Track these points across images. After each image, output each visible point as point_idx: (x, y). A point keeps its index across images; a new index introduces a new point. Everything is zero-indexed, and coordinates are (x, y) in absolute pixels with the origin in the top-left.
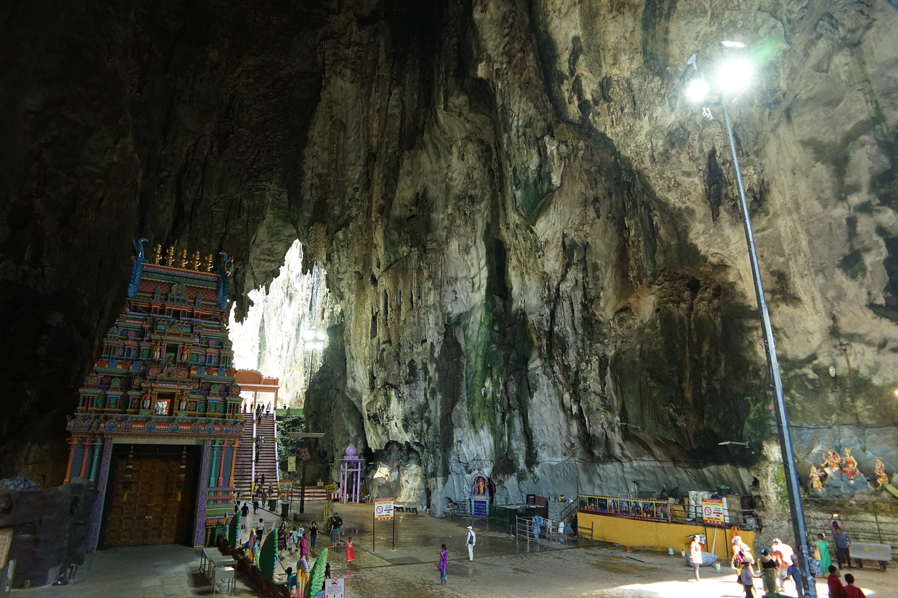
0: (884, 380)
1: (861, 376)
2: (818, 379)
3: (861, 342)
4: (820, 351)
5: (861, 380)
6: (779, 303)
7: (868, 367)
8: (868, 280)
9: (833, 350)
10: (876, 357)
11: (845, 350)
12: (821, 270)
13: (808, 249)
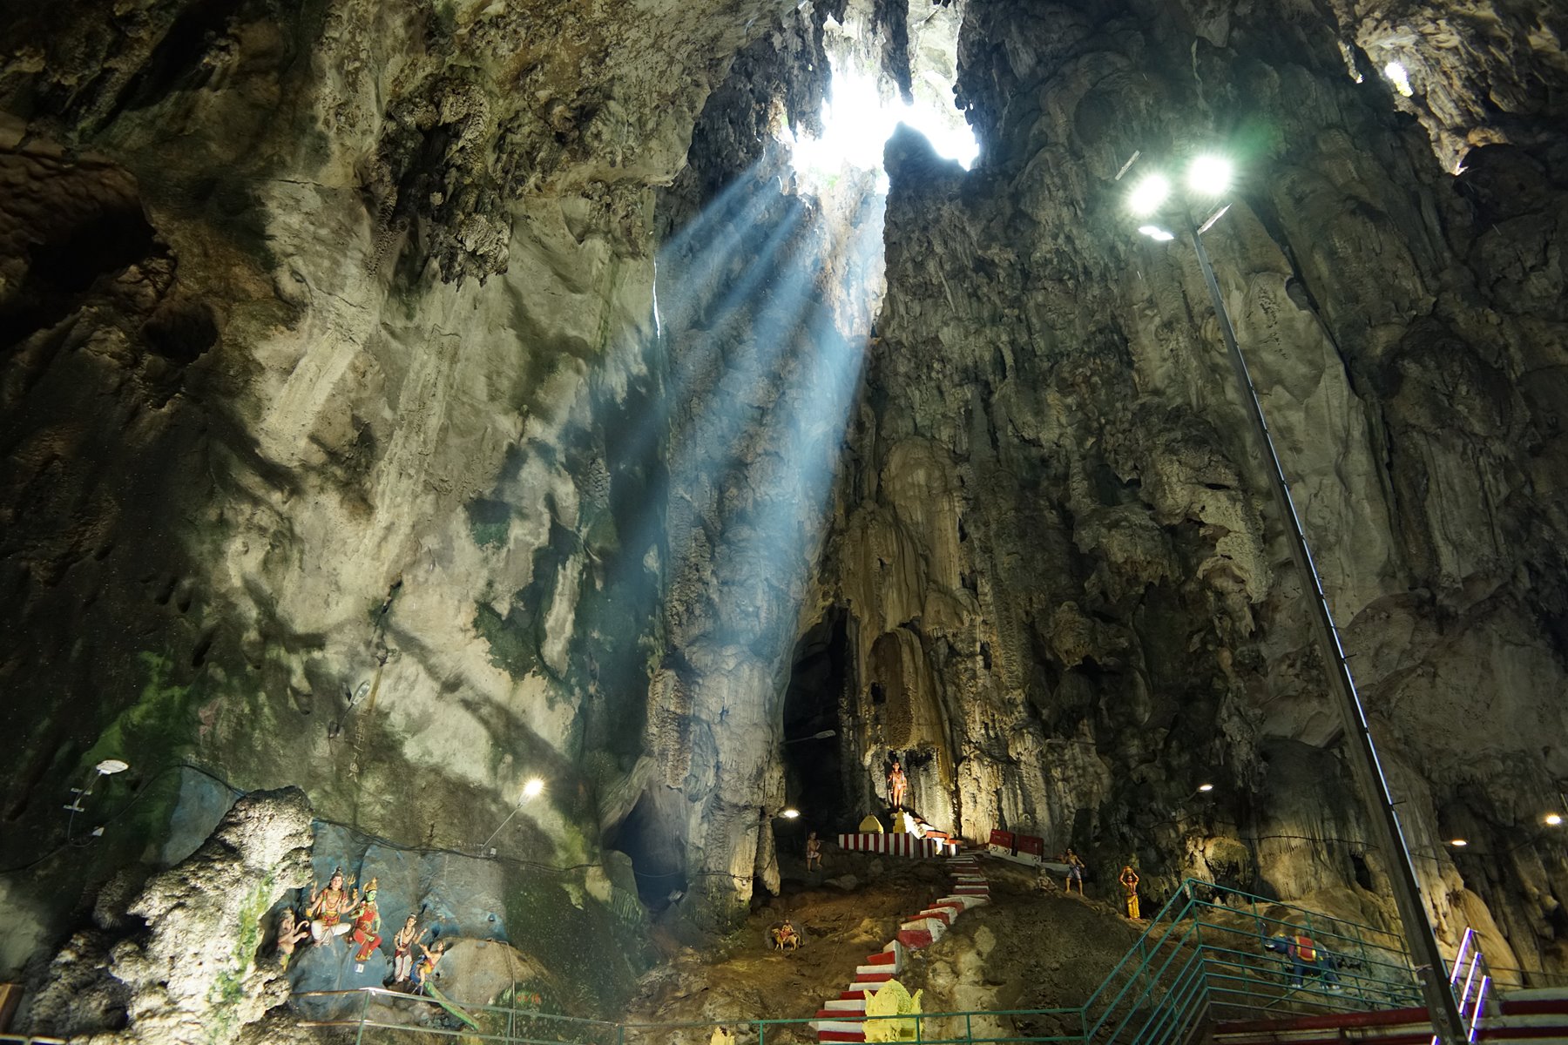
0: (423, 755)
1: (388, 729)
2: (308, 696)
3: (420, 661)
4: (336, 636)
5: (385, 735)
6: (330, 486)
7: (408, 715)
8: (498, 561)
9: (362, 648)
10: (430, 703)
11: (383, 662)
12: (435, 488)
13: (435, 437)
